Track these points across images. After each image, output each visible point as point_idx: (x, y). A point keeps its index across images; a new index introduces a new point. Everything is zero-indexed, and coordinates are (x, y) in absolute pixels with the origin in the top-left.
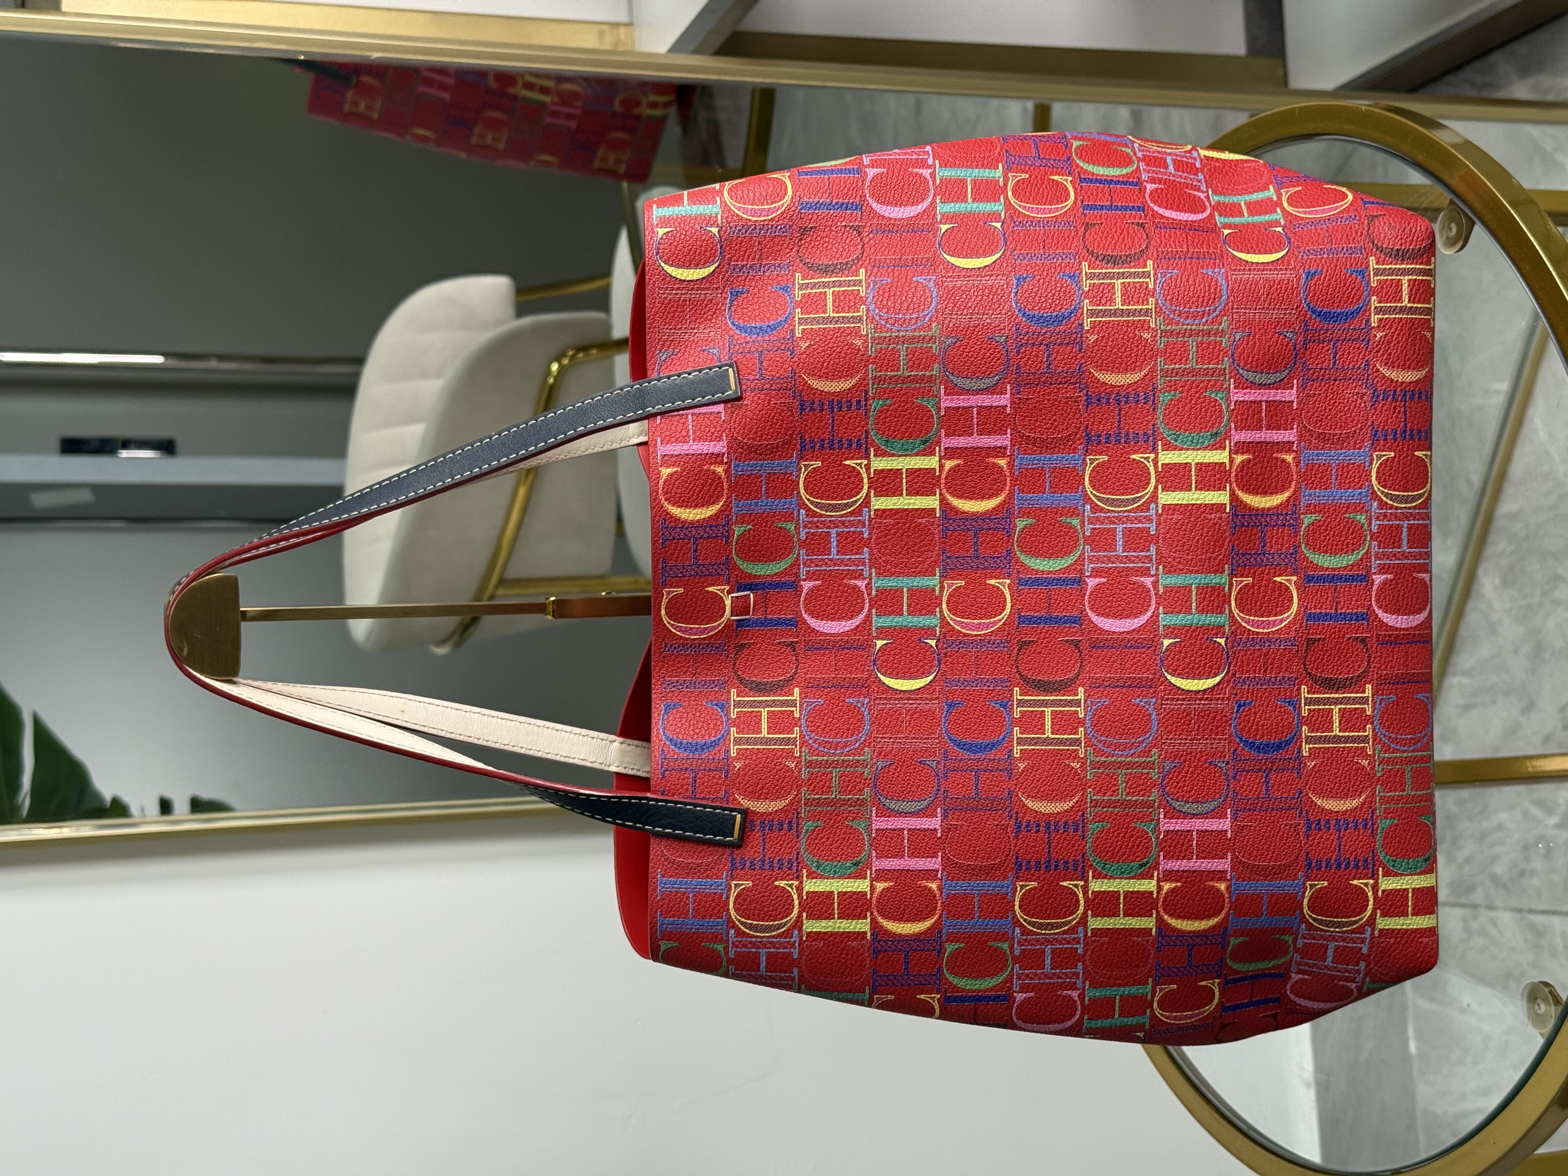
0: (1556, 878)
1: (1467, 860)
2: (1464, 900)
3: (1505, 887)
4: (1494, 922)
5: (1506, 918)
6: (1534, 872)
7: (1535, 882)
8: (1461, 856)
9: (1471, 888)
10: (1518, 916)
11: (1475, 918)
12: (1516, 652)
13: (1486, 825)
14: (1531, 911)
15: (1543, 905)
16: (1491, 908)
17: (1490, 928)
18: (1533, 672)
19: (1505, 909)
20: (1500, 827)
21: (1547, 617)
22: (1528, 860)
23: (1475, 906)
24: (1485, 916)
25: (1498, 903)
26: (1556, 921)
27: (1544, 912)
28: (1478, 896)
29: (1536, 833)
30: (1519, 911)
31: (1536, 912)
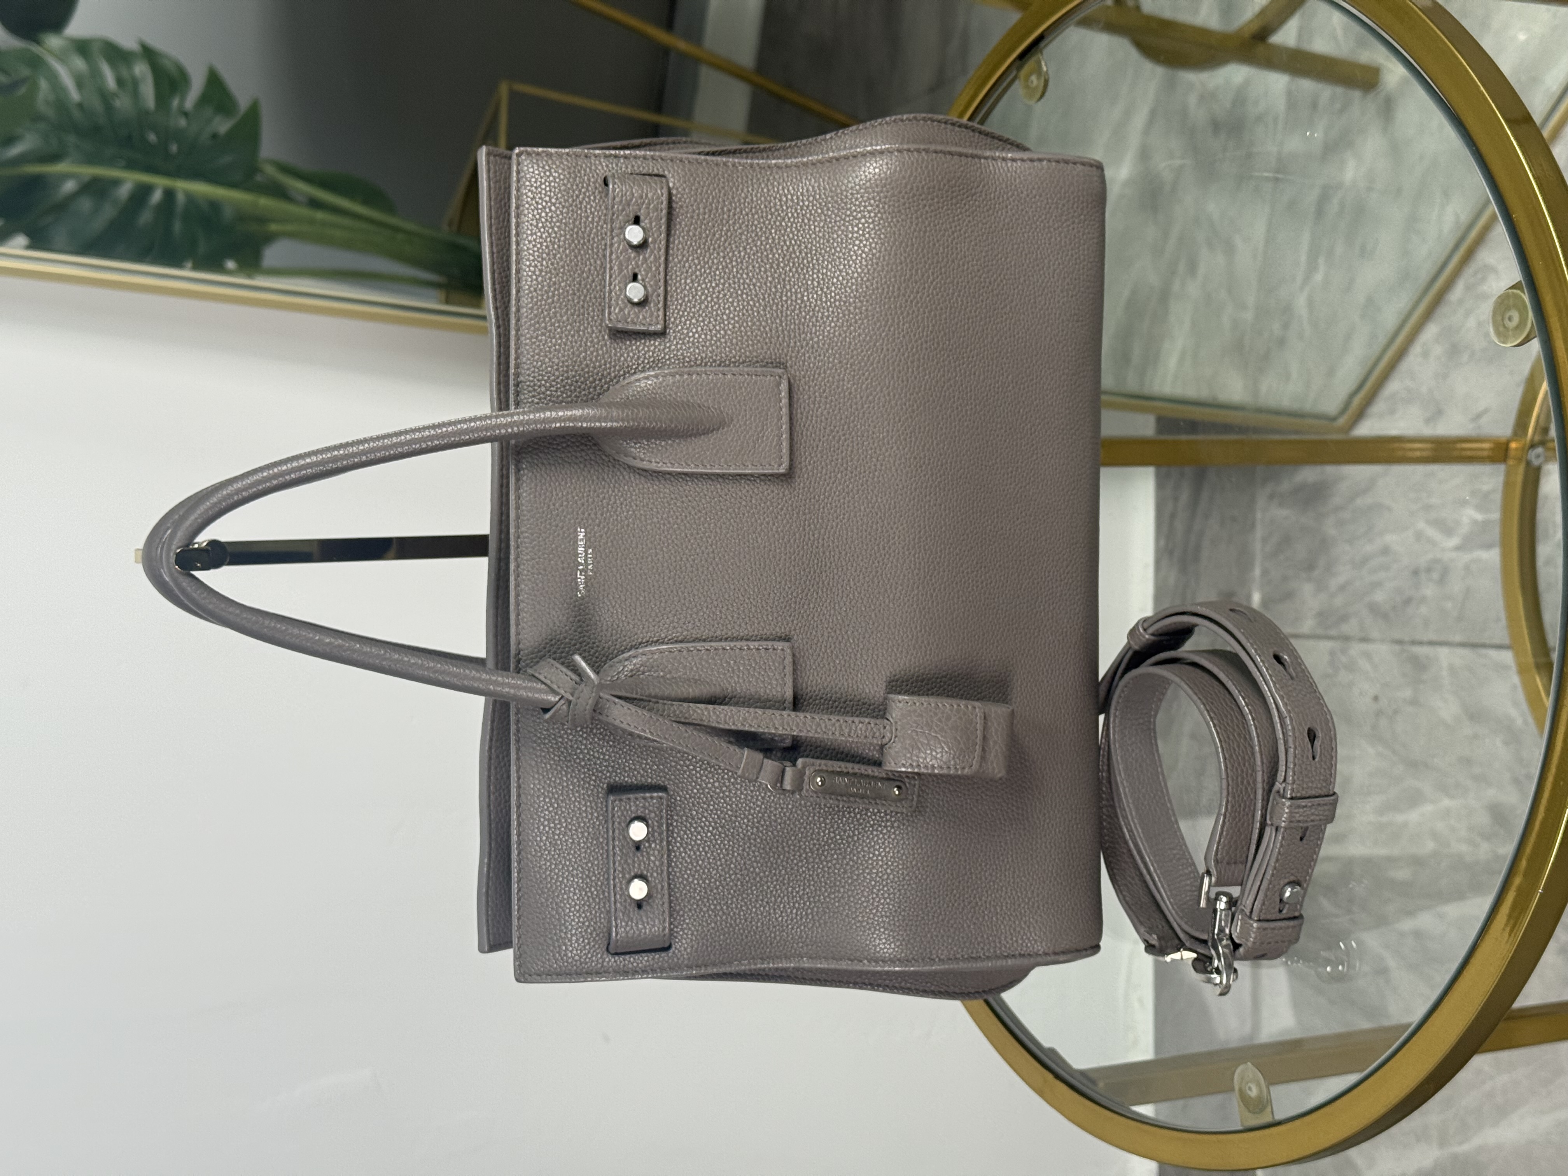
0: (1449, 605)
1: (1342, 588)
2: (1333, 632)
3: (1385, 617)
4: (1368, 656)
5: (1382, 651)
6: (1423, 600)
7: (1424, 610)
8: (1334, 583)
9: (1344, 618)
10: (1397, 648)
11: (1344, 651)
13: (1369, 548)
14: (1414, 643)
15: (1432, 636)
16: (1365, 640)
17: (1362, 662)
19: (1383, 641)
20: (1386, 551)
22: (1417, 586)
23: (1346, 639)
24: (1356, 649)
25: (1375, 634)
26: (1443, 653)
27: (1431, 643)
28: (1350, 628)
29: (1430, 556)
30: (1400, 642)
31: (1421, 643)
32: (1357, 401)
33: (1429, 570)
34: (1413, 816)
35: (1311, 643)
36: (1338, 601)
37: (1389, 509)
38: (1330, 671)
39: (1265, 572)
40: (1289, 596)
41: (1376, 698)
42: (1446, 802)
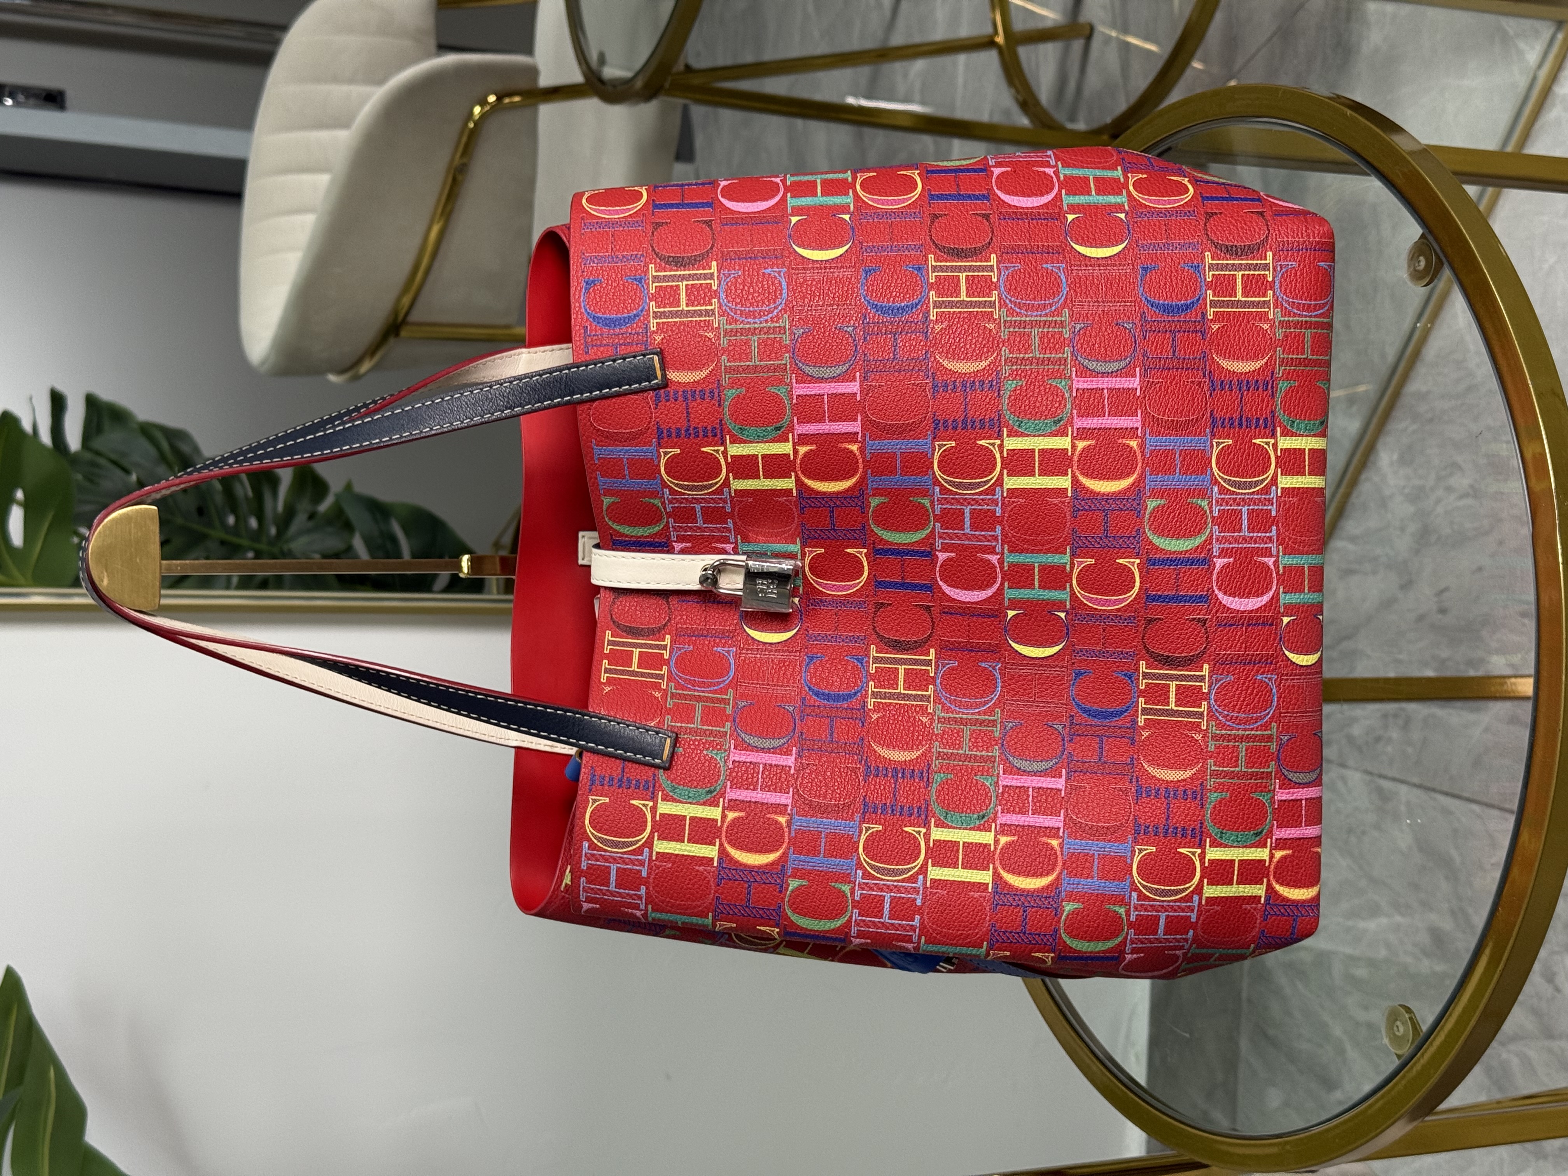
0: (1410, 750)
3: (1360, 749)
4: (1343, 779)
5: (1355, 778)
6: (1390, 740)
7: (1389, 749)
10: (1368, 778)
12: (1403, 529)
14: (1381, 776)
16: (1343, 765)
18: (1417, 552)
19: (1356, 769)
21: (1438, 501)
22: (1386, 727)
25: (1351, 763)
26: (1403, 789)
27: (1394, 779)
30: (1370, 773)
31: (1386, 778)
34: (1371, 925)
42: (1398, 919)
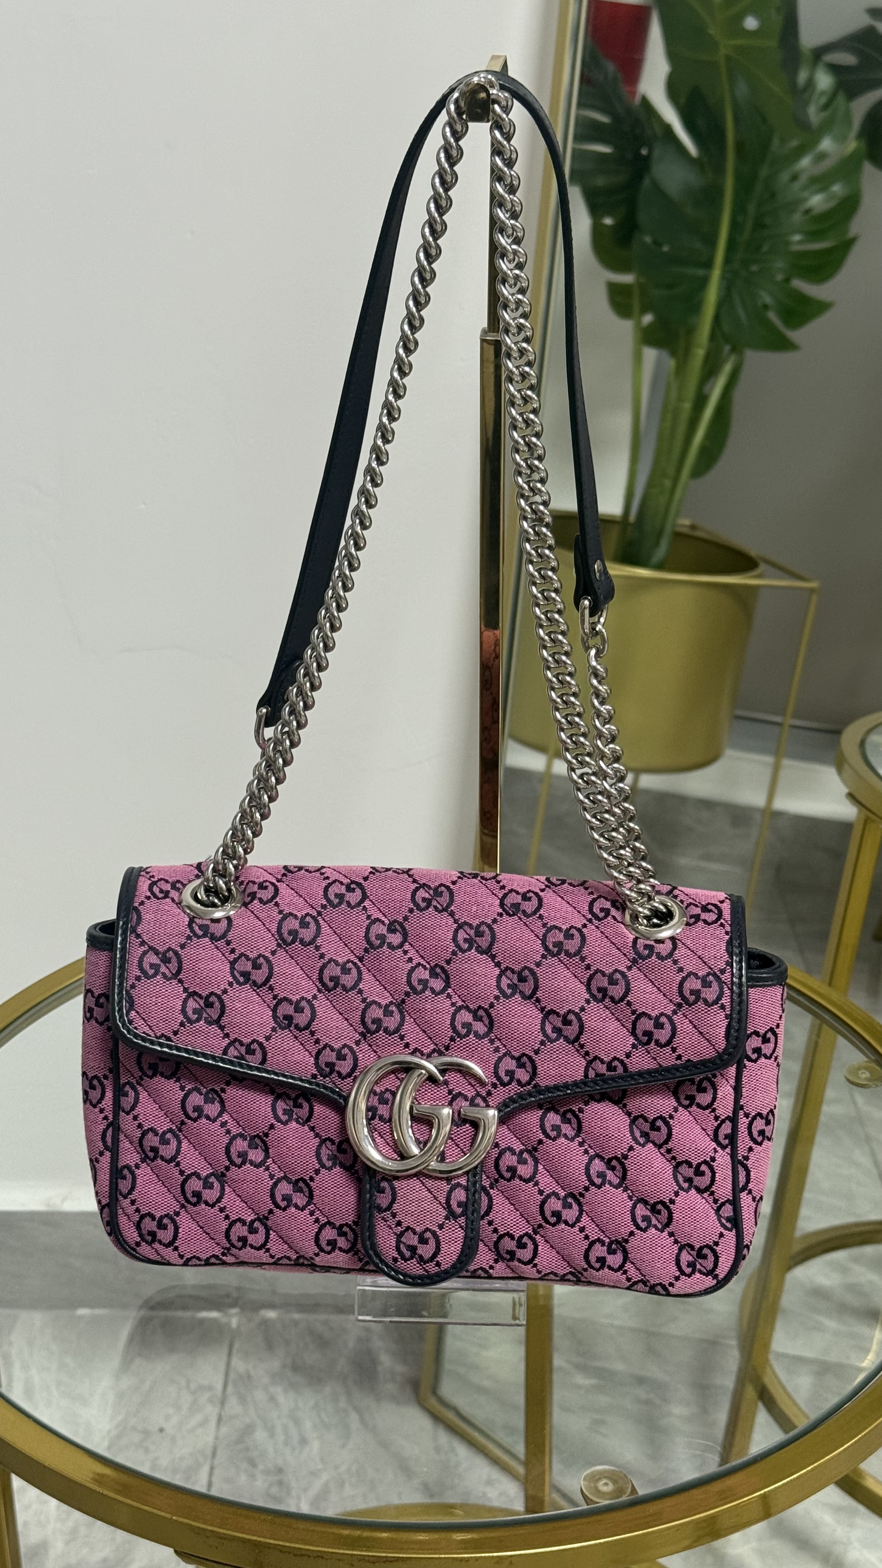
1: (272, 1399)
2: (230, 1389)
3: (240, 1441)
4: (204, 1423)
5: (207, 1436)
6: (252, 1476)
7: (243, 1478)
8: (278, 1391)
9: (243, 1400)
10: (209, 1452)
11: (210, 1400)
13: (308, 1425)
14: (212, 1468)
16: (220, 1420)
17: (199, 1417)
19: (217, 1438)
20: (304, 1441)
22: (267, 1472)
23: (223, 1403)
24: (212, 1411)
25: (224, 1430)
28: (233, 1406)
29: (293, 1484)
30: (214, 1454)
31: (211, 1474)
32: (450, 1416)
33: (280, 1483)
35: (222, 1367)
36: (260, 1395)
37: (343, 1446)
38: (193, 1386)
39: (296, 1323)
40: (270, 1346)
41: (161, 1430)
